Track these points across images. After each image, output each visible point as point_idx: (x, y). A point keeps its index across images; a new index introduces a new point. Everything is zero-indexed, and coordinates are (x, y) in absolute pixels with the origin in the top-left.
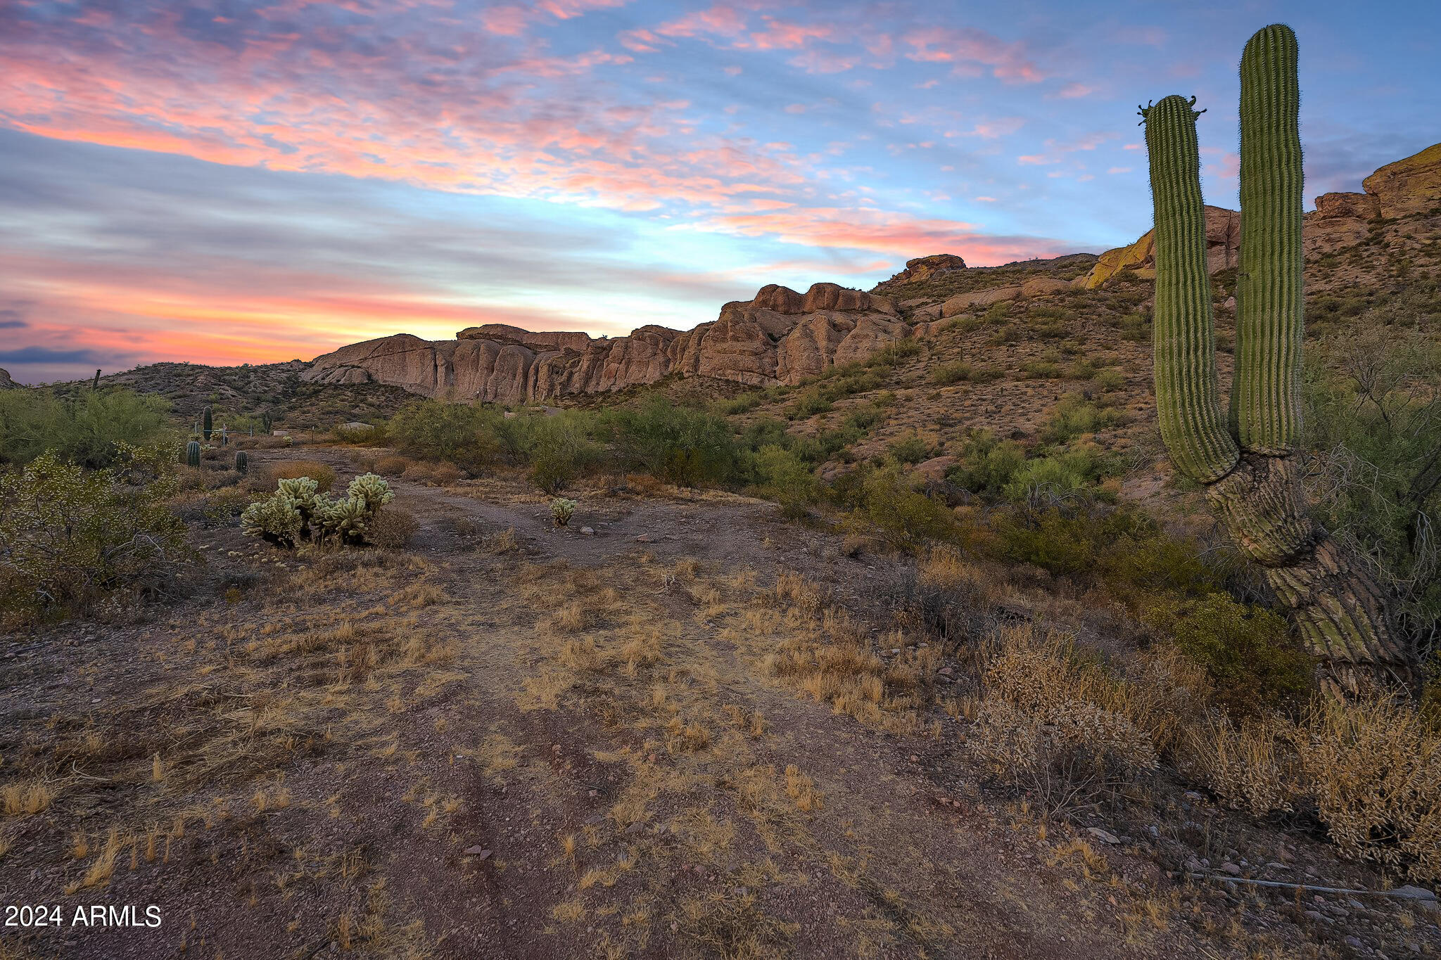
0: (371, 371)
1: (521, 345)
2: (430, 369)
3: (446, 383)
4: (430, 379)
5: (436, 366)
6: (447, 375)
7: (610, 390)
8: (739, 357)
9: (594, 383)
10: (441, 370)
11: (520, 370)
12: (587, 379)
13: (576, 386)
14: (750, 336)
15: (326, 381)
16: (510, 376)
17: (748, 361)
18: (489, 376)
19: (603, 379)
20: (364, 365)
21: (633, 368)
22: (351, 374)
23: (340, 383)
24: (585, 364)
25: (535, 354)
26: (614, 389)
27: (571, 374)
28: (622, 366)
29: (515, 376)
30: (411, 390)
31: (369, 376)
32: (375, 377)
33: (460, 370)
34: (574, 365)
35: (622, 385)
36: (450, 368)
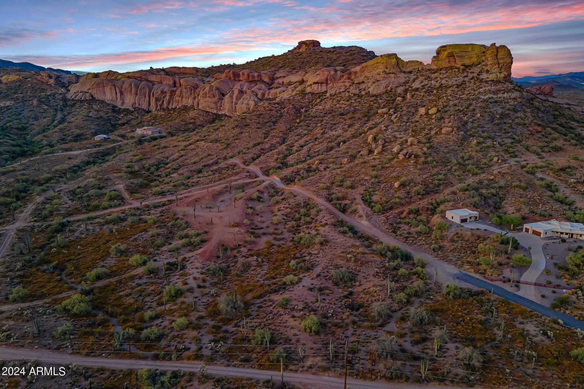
0: (93, 94)
1: (148, 81)
2: (114, 93)
3: (121, 99)
4: (115, 98)
5: (116, 93)
6: (121, 96)
7: (176, 108)
8: (210, 104)
9: (171, 104)
10: (118, 94)
11: (147, 95)
12: (169, 103)
13: (165, 106)
14: (214, 96)
15: (77, 99)
16: (144, 97)
17: (212, 105)
18: (136, 97)
19: (174, 103)
20: (90, 91)
21: (184, 99)
22: (85, 96)
23: (82, 99)
24: (168, 97)
25: (153, 85)
26: (178, 107)
27: (163, 101)
28: (180, 99)
29: (145, 97)
30: (108, 102)
31: (92, 96)
32: (94, 96)
33: (125, 94)
34: (164, 97)
35: (180, 106)
36: (122, 93)
